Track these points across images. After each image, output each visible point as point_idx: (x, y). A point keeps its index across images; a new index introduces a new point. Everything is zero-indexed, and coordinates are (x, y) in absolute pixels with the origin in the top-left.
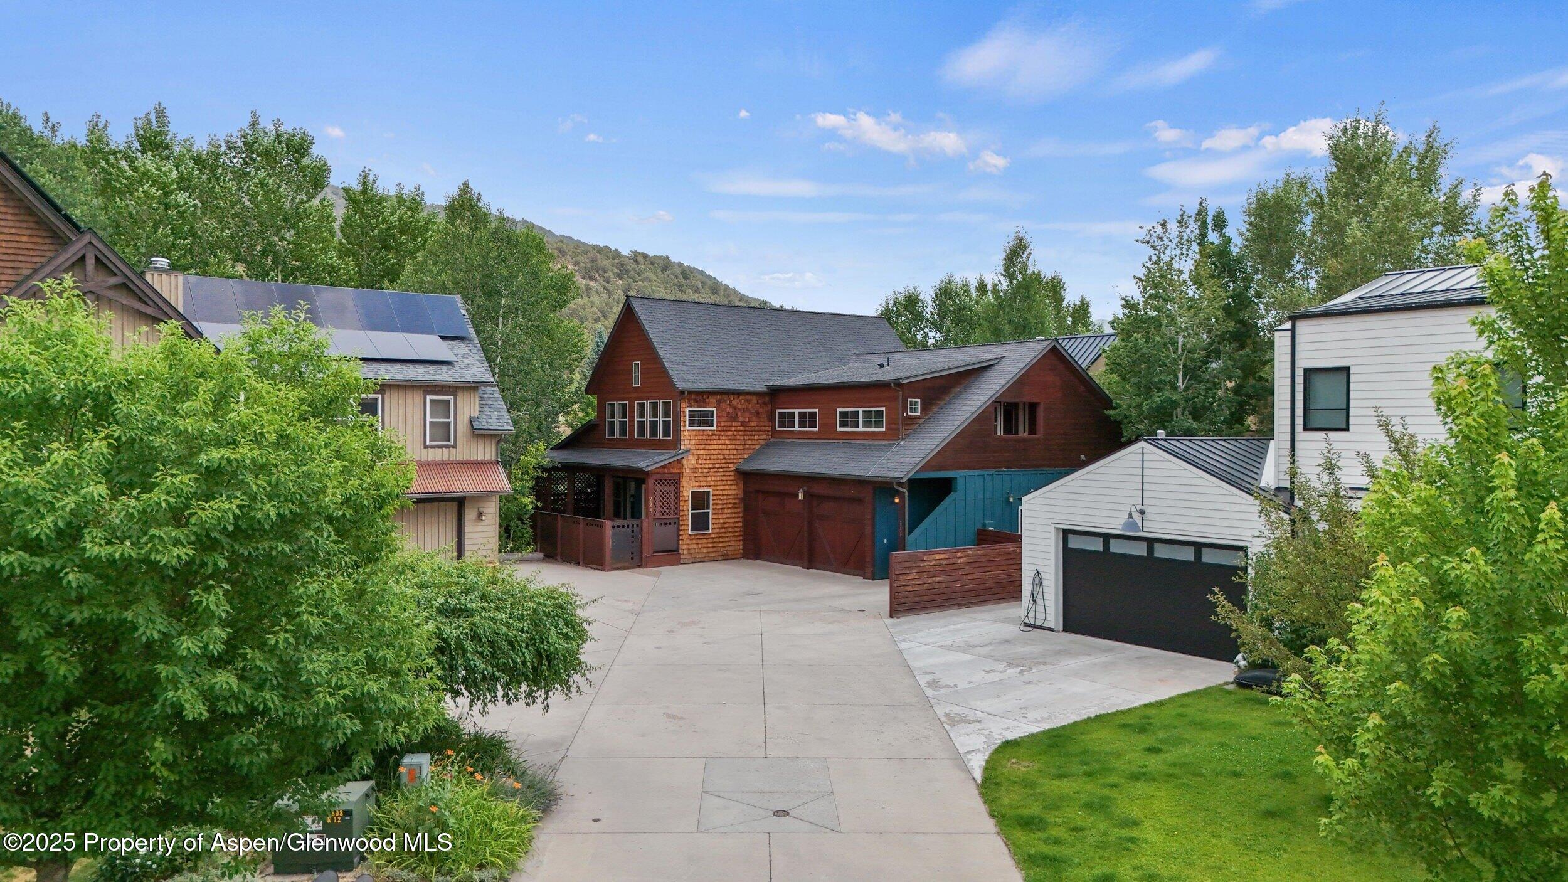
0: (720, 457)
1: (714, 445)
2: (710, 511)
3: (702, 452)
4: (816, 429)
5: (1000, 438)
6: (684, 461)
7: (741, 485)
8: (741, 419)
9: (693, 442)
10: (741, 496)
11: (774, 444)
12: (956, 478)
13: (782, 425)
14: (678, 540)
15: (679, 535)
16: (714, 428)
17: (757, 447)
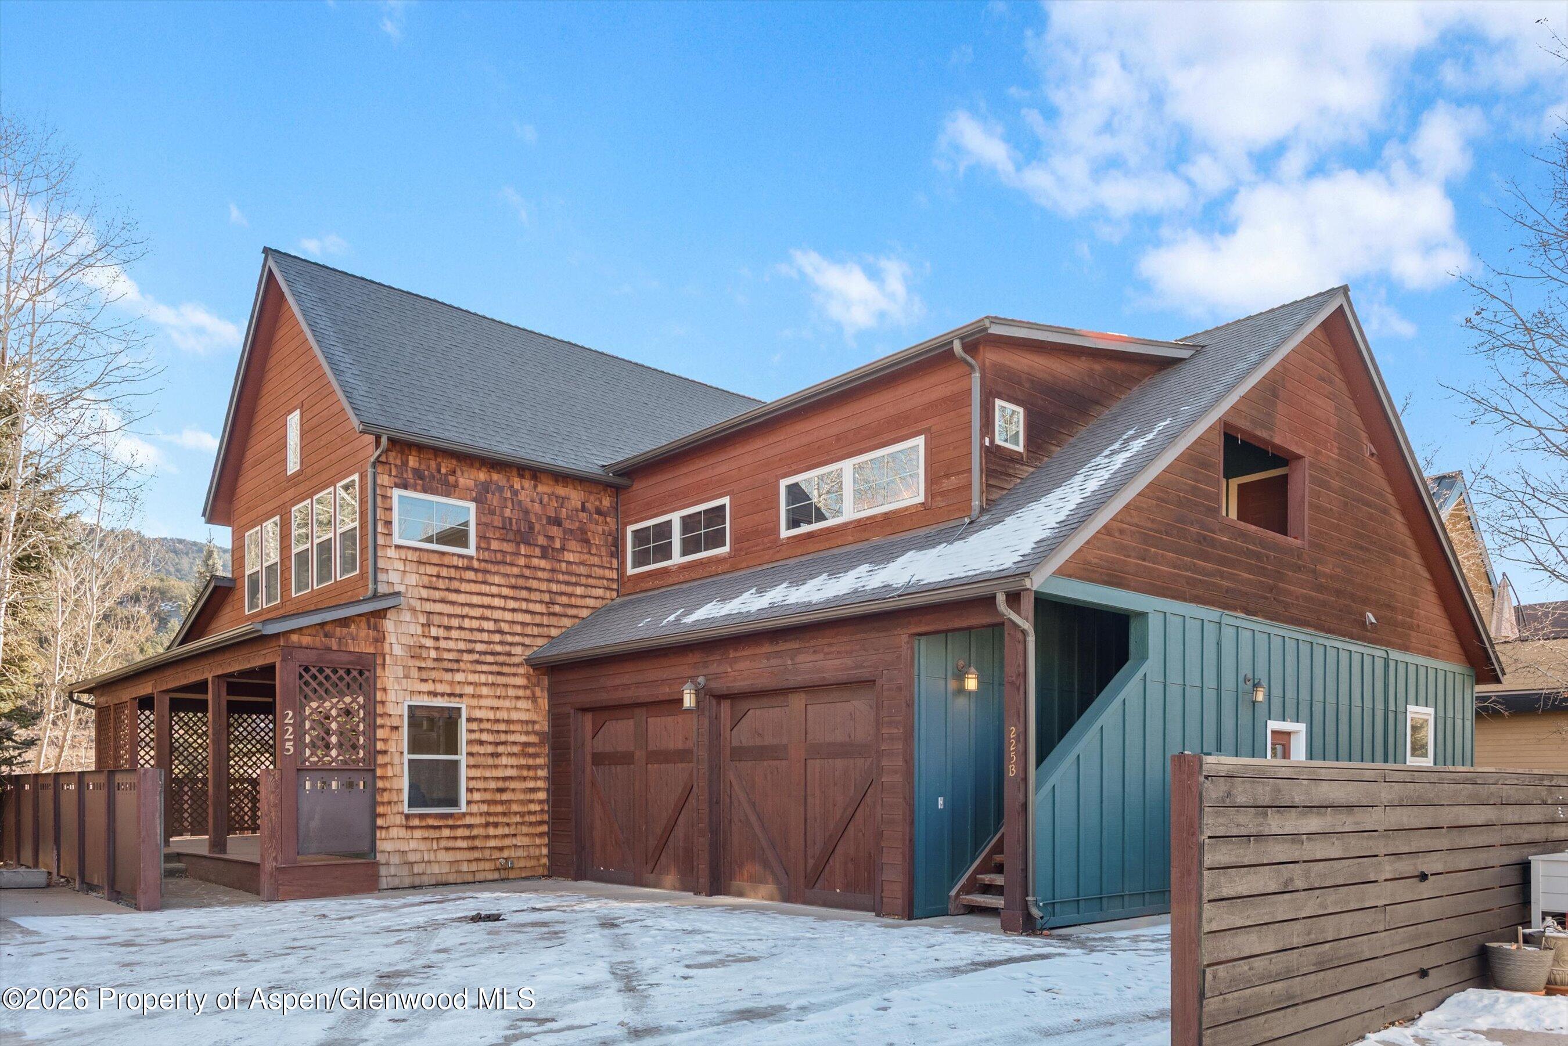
0: (489, 625)
1: (470, 593)
2: (462, 758)
3: (439, 607)
4: (725, 550)
5: (1227, 528)
6: (389, 625)
7: (544, 703)
8: (541, 540)
9: (412, 579)
10: (543, 726)
11: (624, 605)
12: (1143, 615)
13: (640, 559)
14: (375, 828)
15: (375, 816)
16: (471, 551)
17: (584, 613)
